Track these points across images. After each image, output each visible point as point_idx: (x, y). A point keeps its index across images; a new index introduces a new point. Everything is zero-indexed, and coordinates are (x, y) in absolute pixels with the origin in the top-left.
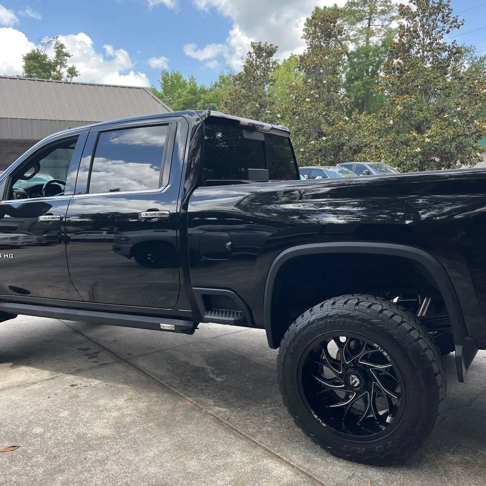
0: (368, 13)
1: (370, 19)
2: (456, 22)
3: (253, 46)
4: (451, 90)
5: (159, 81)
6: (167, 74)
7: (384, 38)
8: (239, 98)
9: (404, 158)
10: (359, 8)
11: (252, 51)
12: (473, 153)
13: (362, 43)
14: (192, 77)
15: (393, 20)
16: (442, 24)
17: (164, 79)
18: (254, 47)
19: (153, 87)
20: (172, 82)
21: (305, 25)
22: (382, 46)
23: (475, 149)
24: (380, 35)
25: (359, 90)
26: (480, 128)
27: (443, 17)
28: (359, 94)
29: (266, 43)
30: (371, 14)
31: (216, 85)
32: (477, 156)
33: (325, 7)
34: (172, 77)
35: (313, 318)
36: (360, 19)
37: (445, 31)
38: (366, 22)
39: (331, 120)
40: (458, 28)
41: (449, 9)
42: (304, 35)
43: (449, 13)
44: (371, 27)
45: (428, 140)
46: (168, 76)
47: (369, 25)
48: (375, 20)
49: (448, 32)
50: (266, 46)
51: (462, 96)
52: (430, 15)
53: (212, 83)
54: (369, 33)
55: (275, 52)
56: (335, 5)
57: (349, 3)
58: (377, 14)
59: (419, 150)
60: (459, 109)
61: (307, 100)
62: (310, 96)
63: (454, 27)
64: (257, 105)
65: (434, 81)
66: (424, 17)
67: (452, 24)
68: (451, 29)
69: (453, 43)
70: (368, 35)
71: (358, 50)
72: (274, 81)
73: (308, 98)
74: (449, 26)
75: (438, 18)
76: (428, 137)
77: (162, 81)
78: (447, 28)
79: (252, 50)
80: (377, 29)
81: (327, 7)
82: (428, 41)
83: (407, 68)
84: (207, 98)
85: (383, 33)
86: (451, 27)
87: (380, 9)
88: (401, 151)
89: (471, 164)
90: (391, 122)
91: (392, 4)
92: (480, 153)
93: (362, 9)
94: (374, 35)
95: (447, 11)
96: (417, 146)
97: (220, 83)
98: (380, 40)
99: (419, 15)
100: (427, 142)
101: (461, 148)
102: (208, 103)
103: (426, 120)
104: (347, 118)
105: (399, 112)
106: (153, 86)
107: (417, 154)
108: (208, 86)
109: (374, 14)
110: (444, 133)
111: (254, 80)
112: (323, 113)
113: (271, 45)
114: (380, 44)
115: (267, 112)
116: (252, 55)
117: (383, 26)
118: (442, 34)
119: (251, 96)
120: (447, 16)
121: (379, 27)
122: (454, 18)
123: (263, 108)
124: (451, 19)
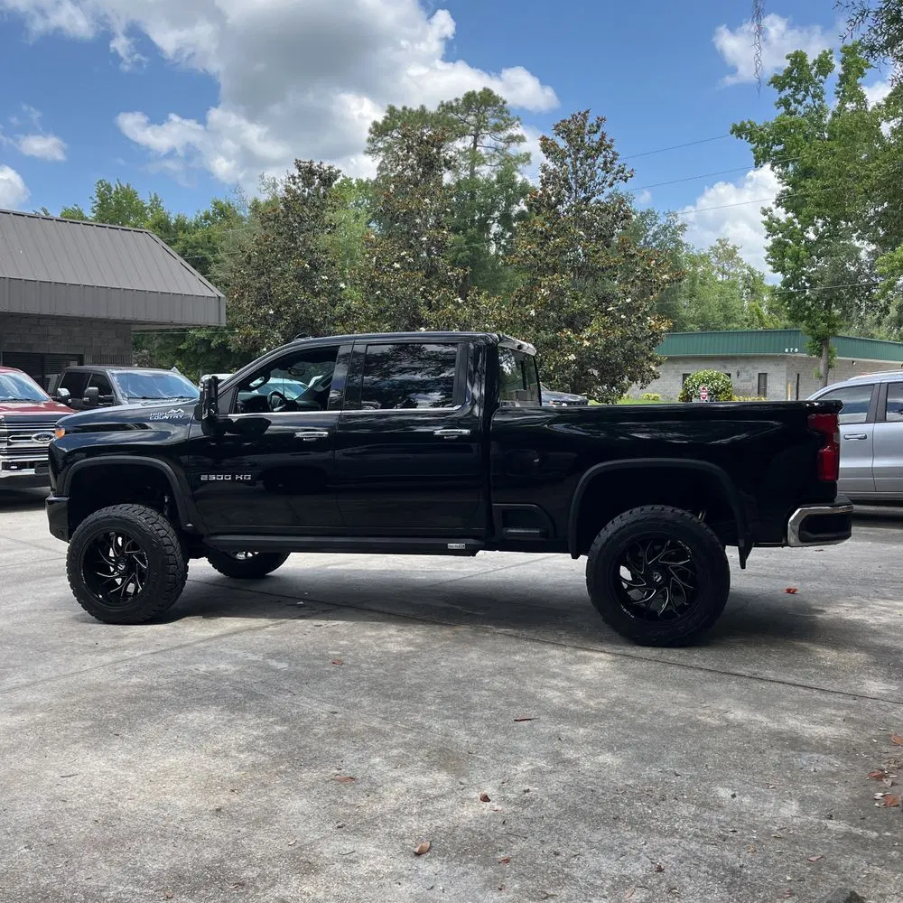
0: (473, 125)
1: (476, 136)
2: (623, 172)
3: (298, 166)
4: (616, 271)
5: (91, 198)
6: (109, 188)
7: (500, 168)
8: (273, 251)
9: (552, 368)
10: (459, 115)
11: (296, 175)
12: (646, 367)
13: (464, 174)
14: (156, 197)
15: (513, 141)
16: (603, 173)
17: (101, 195)
18: (300, 168)
19: (76, 208)
20: (118, 203)
21: (371, 131)
22: (498, 182)
23: (650, 359)
24: (493, 164)
25: (461, 250)
26: (656, 329)
27: (605, 163)
28: (460, 256)
29: (322, 163)
30: (478, 128)
31: (207, 217)
32: (651, 370)
33: (404, 108)
34: (117, 192)
35: (610, 533)
36: (462, 134)
37: (608, 183)
38: (470, 139)
39: (434, 301)
40: (626, 180)
41: (613, 153)
43: (614, 159)
44: (478, 148)
45: (587, 343)
46: (110, 192)
47: (475, 146)
48: (483, 138)
49: (611, 185)
50: (320, 168)
51: (633, 281)
52: (587, 157)
53: (199, 212)
54: (474, 158)
56: (422, 107)
57: (443, 106)
58: (487, 130)
59: (573, 357)
60: (629, 300)
61: (397, 265)
62: (401, 259)
63: (620, 179)
64: (306, 265)
65: (593, 256)
66: (576, 159)
67: (617, 174)
68: (615, 182)
70: (473, 162)
71: (458, 184)
72: (335, 228)
73: (397, 262)
74: (612, 177)
75: (597, 162)
76: (588, 340)
77: (97, 199)
78: (609, 179)
79: (297, 173)
80: (488, 154)
81: (408, 108)
82: (583, 195)
83: (554, 233)
84: (191, 238)
85: (497, 161)
86: (615, 179)
87: (492, 121)
88: (546, 358)
89: (642, 381)
90: (533, 313)
91: (510, 117)
92: (657, 365)
93: (463, 117)
94: (484, 163)
95: (611, 156)
96: (571, 351)
97: (214, 214)
98: (493, 171)
99: (570, 156)
100: (586, 347)
101: (630, 357)
102: (192, 248)
103: (582, 313)
104: (460, 300)
105: (544, 298)
106: (76, 205)
107: (569, 364)
108: (191, 218)
109: (483, 130)
110: (609, 334)
111: (299, 223)
112: (421, 289)
113: (330, 168)
114: (494, 178)
115: (323, 277)
116: (297, 180)
117: (496, 150)
118: (603, 187)
119: (293, 248)
120: (611, 163)
121: (491, 150)
122: (620, 166)
123: (316, 270)
124: (616, 168)
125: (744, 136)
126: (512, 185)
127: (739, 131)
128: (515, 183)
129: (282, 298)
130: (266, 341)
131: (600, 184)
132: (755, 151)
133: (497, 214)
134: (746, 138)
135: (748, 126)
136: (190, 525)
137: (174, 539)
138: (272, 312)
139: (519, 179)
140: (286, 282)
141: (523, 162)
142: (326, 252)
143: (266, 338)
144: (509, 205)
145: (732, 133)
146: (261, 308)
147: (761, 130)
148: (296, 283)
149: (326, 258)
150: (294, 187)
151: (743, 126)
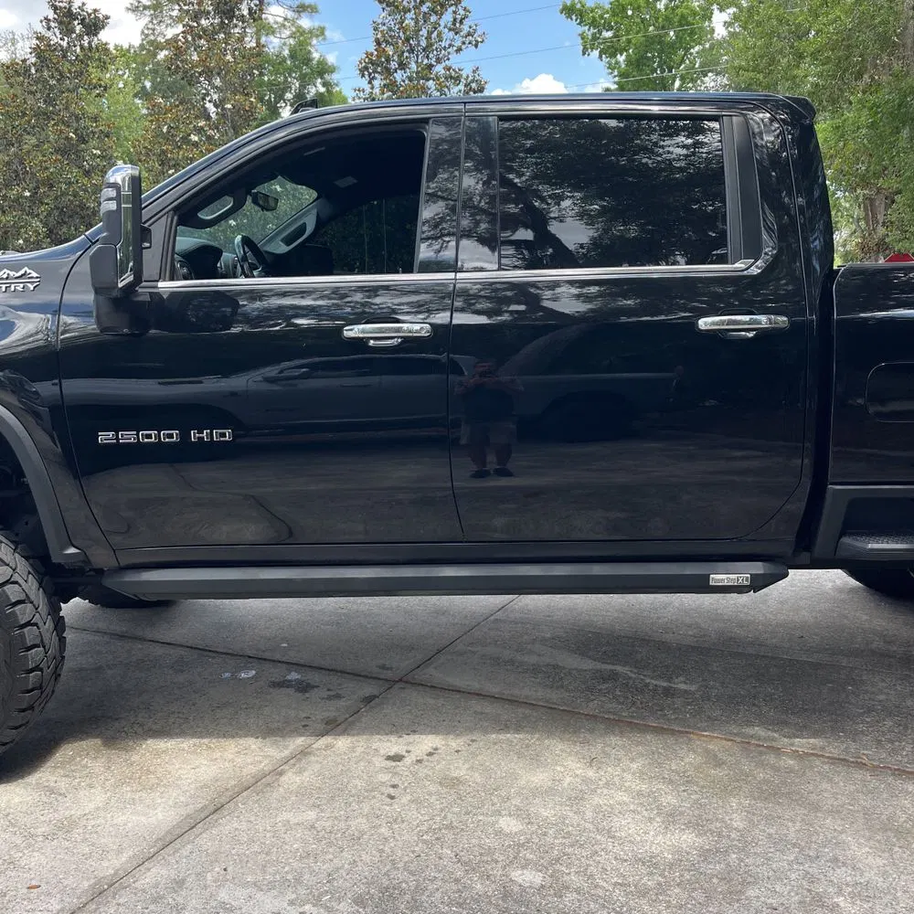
2: (473, 35)
3: (53, 6)
7: (292, 41)
8: (24, 114)
11: (51, 17)
15: (304, 11)
16: (451, 35)
18: (55, 8)
22: (291, 57)
24: (284, 36)
27: (454, 21)
29: (84, 4)
37: (455, 48)
40: (476, 46)
41: (465, 10)
42: (132, 4)
43: (466, 17)
44: (264, 16)
47: (261, 13)
48: (269, 3)
49: (459, 50)
50: (83, 10)
54: (261, 27)
55: (103, 27)
61: (194, 138)
63: (470, 43)
64: (71, 134)
67: (466, 37)
68: (463, 47)
69: (474, 72)
70: (260, 31)
74: (460, 40)
78: (458, 43)
79: (51, 15)
80: (277, 23)
85: (288, 33)
86: (464, 43)
94: (273, 33)
95: (461, 12)
98: (285, 44)
111: (58, 80)
113: (95, 11)
114: (286, 52)
115: (95, 152)
116: (53, 24)
117: (286, 19)
118: (449, 53)
119: (52, 112)
120: (461, 22)
121: (280, 20)
122: (470, 27)
123: (85, 142)
124: (465, 29)
125: (574, 17)
126: (307, 61)
127: (569, 11)
128: (310, 60)
129: (41, 175)
130: (23, 230)
131: (445, 48)
132: (582, 36)
133: (289, 96)
134: (576, 20)
135: (579, 6)
136: (72, 550)
137: (31, 586)
138: (27, 194)
139: (316, 55)
140: (44, 156)
141: (317, 36)
142: (95, 119)
143: (22, 227)
144: (303, 86)
145: (562, 13)
146: (13, 190)
147: (592, 11)
148: (59, 157)
149: (97, 126)
150: (49, 34)
151: (573, 5)
